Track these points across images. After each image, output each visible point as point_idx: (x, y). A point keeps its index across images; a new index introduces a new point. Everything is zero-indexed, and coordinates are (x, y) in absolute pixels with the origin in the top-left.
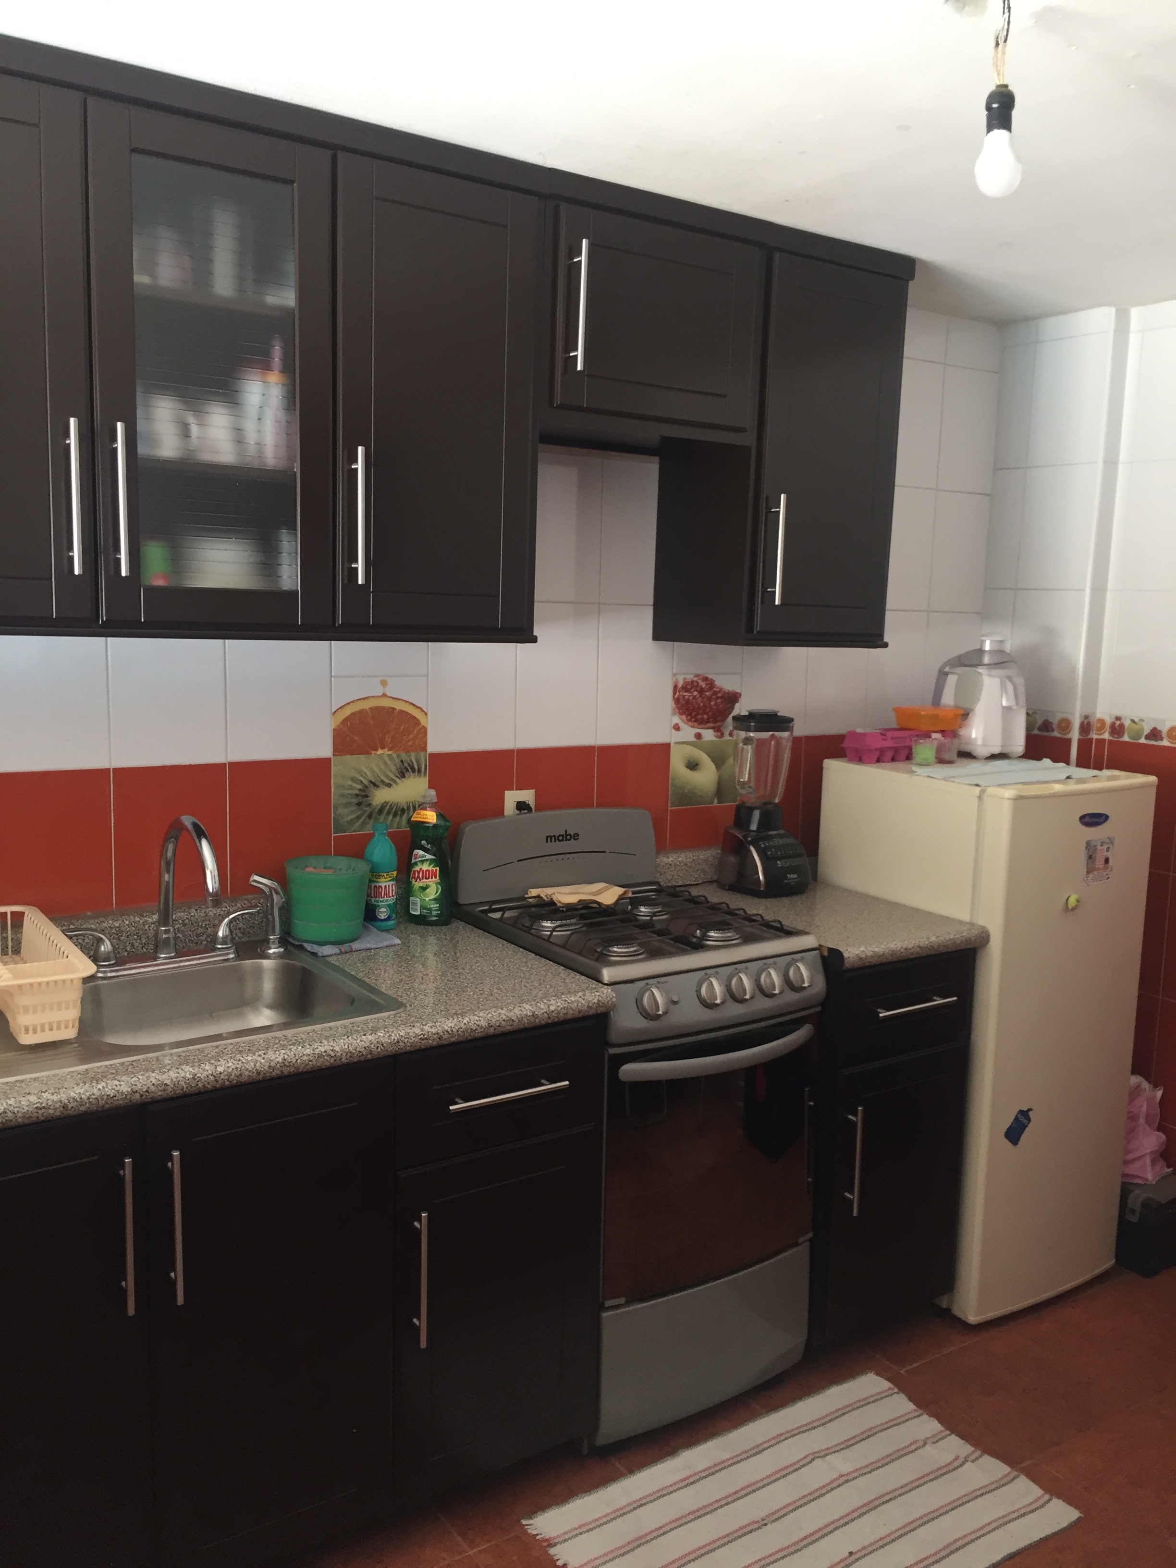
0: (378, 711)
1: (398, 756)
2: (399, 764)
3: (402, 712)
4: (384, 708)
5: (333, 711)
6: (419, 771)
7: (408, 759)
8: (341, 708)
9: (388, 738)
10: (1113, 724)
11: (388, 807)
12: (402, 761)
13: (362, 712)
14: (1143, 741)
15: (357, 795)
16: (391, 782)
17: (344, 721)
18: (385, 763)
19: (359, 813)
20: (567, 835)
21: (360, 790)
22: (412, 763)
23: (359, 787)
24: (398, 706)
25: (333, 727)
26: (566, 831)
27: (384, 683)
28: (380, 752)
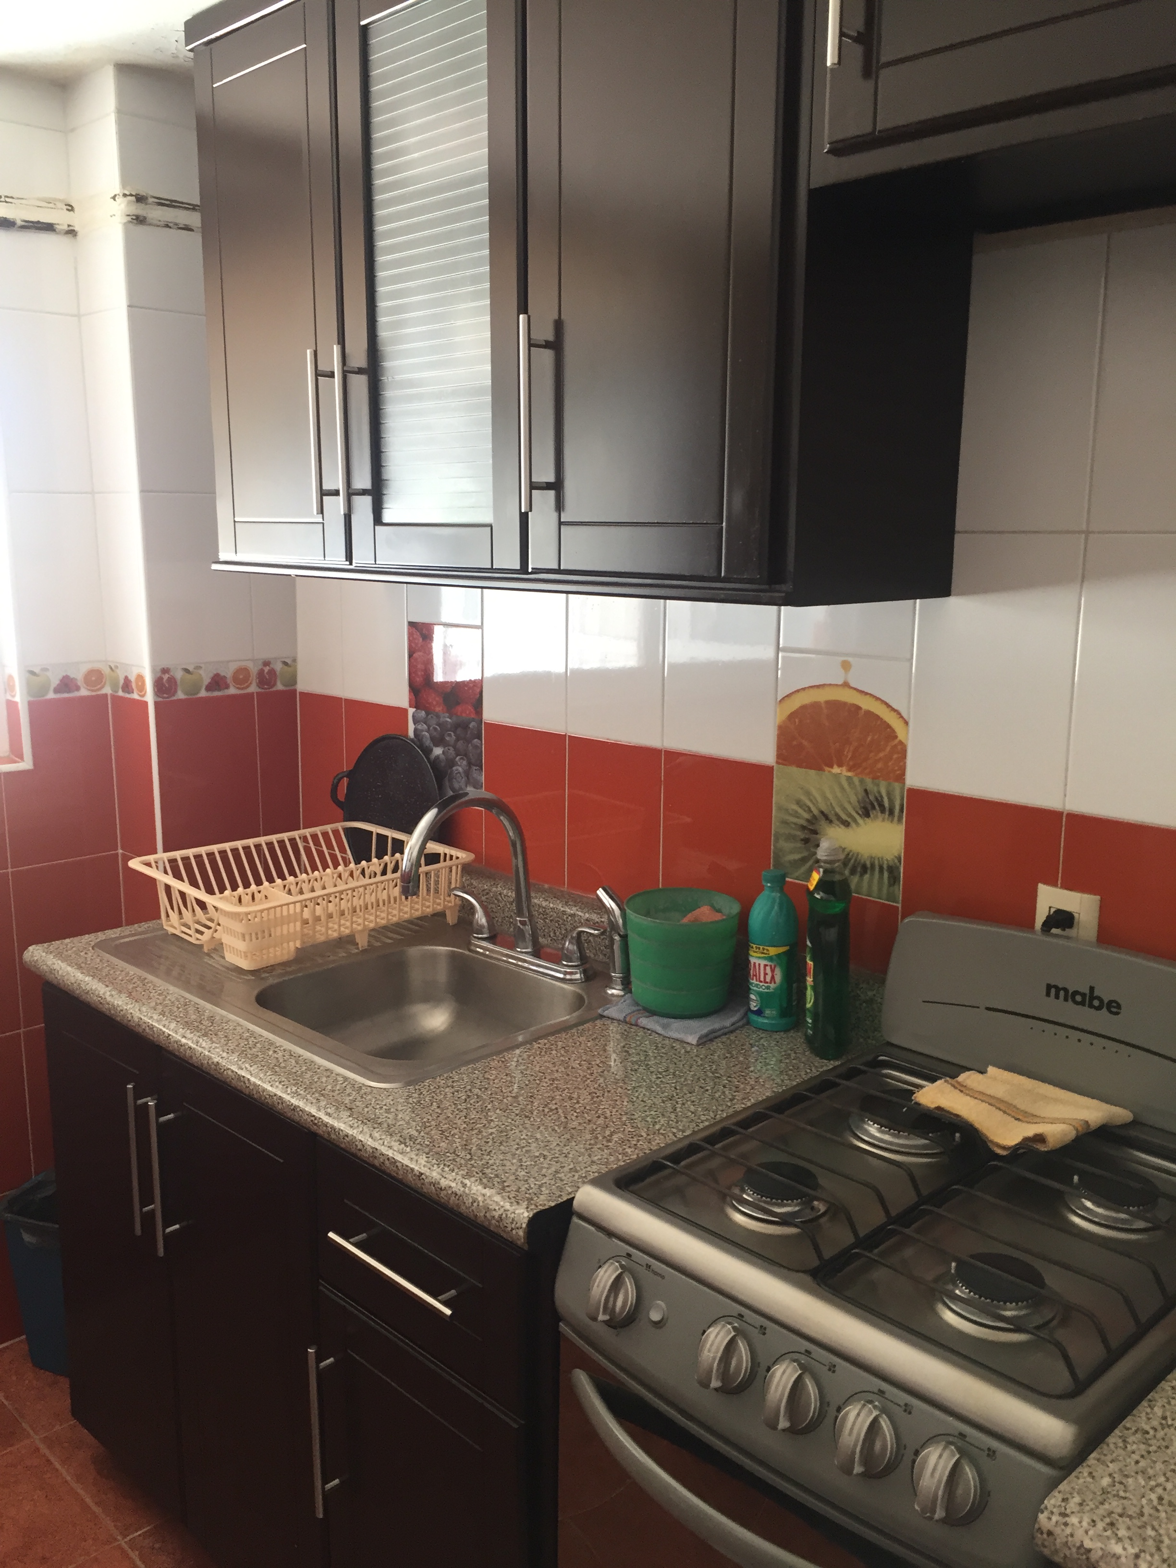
0: (835, 706)
1: (862, 781)
2: (861, 794)
3: (869, 713)
4: (845, 704)
5: (779, 700)
6: (891, 813)
7: (875, 789)
8: (787, 696)
9: (848, 752)
12: (866, 791)
13: (815, 705)
15: (803, 828)
16: (849, 820)
17: (792, 716)
18: (842, 788)
19: (805, 854)
20: (1092, 997)
21: (808, 820)
22: (881, 797)
23: (806, 815)
24: (866, 704)
25: (778, 721)
26: (1092, 989)
27: (846, 666)
28: (836, 770)
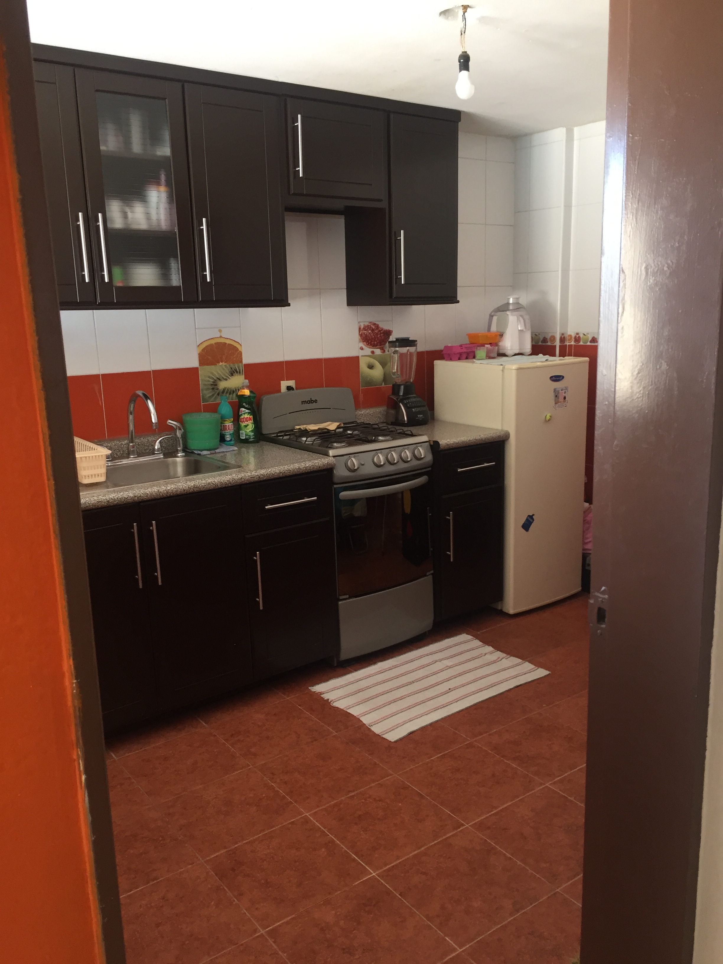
0: (217, 344)
1: (229, 366)
2: (230, 369)
3: (229, 345)
4: (221, 343)
5: (198, 345)
6: (240, 373)
7: (234, 367)
8: (201, 343)
9: (224, 357)
10: (575, 337)
11: (226, 390)
12: (231, 368)
13: (211, 345)
14: (589, 344)
15: (212, 385)
16: (227, 378)
17: (203, 350)
18: (224, 369)
19: (213, 393)
20: (311, 401)
21: (213, 382)
22: (236, 369)
23: (212, 381)
24: (228, 342)
25: (198, 353)
26: (311, 399)
27: (220, 331)
28: (221, 364)
